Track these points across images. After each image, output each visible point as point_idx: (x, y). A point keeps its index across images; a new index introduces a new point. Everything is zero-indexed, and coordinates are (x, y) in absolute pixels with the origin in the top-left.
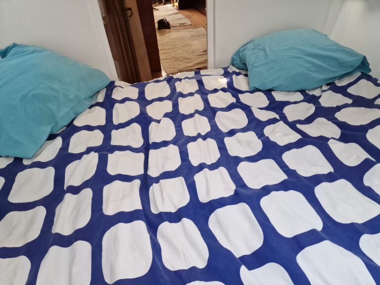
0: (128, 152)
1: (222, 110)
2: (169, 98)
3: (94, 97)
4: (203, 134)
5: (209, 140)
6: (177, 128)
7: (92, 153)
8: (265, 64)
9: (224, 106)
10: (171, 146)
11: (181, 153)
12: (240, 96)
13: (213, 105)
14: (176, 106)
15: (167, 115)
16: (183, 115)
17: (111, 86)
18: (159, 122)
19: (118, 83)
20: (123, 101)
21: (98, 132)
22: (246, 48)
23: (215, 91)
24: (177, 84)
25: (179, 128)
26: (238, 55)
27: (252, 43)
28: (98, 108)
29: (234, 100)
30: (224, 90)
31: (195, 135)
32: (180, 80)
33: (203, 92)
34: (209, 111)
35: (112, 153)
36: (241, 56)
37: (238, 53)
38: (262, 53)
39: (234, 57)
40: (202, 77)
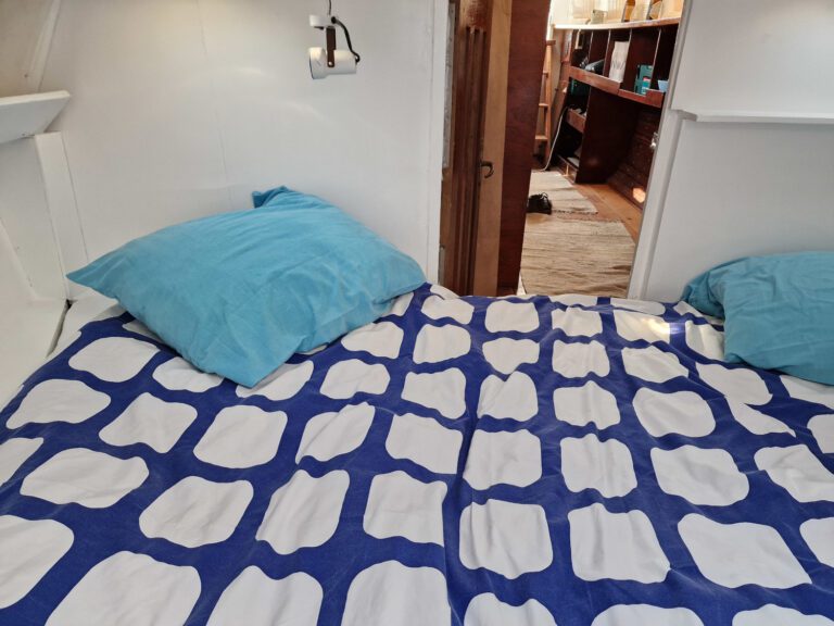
0: (432, 421)
1: (652, 386)
2: (533, 336)
3: (389, 304)
4: (601, 426)
5: (613, 442)
6: (543, 401)
7: (365, 404)
8: (771, 311)
9: (660, 380)
10: (524, 433)
11: (544, 453)
12: (699, 366)
13: (631, 370)
14: (546, 353)
15: (523, 368)
16: (560, 376)
17: (423, 292)
18: (505, 378)
19: (436, 288)
20: (441, 322)
21: (380, 368)
22: (724, 272)
23: (641, 344)
24: (556, 313)
25: (546, 401)
26: (703, 282)
27: (742, 263)
28: (390, 325)
29: (684, 372)
30: (660, 345)
31: (582, 423)
32: (564, 307)
33: (611, 340)
34: (621, 382)
35: (401, 414)
36: (711, 285)
37: (704, 278)
38: (766, 287)
39: (694, 286)
40: (615, 311)
